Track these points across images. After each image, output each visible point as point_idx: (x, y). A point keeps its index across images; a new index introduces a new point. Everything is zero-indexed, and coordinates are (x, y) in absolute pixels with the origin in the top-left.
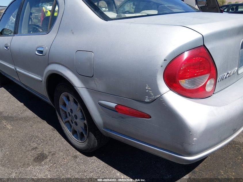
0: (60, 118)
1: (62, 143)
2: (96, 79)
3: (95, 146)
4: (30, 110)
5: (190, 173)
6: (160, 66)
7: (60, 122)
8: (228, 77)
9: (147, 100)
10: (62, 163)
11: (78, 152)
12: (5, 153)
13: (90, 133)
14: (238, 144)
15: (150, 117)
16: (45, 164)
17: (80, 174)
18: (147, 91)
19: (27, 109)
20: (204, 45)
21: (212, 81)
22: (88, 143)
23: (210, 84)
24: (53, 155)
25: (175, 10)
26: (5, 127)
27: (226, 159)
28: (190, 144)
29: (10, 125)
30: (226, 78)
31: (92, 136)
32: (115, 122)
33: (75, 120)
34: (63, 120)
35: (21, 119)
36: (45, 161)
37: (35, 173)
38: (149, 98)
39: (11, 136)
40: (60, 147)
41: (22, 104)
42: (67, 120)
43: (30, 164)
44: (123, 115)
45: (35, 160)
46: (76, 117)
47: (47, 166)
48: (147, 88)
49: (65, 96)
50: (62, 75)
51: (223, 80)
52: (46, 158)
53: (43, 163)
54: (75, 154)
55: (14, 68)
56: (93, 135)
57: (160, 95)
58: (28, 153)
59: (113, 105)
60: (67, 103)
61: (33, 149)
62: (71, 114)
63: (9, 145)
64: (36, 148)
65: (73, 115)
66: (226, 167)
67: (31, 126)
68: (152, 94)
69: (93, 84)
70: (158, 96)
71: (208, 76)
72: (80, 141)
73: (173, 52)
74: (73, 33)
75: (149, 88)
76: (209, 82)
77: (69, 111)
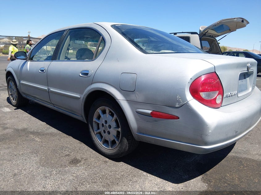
0: (92, 130)
1: (91, 153)
2: (137, 92)
3: (126, 150)
4: (53, 128)
5: (203, 175)
6: (188, 82)
7: (91, 134)
8: (231, 96)
9: (177, 106)
10: (95, 165)
11: (107, 159)
12: (41, 157)
13: (124, 138)
14: (240, 158)
15: (179, 118)
16: (81, 165)
17: (113, 173)
18: (178, 99)
19: (50, 127)
20: (215, 72)
21: (220, 96)
22: (120, 147)
23: (219, 98)
24: (85, 160)
25: (191, 51)
26: (33, 139)
27: (231, 167)
28: (206, 135)
29: (38, 138)
30: (229, 96)
31: (125, 141)
32: (149, 125)
33: (109, 129)
34: (95, 132)
35: (47, 134)
36: (80, 164)
37: (73, 172)
38: (178, 105)
39: (42, 146)
40: (90, 155)
41: (44, 123)
42: (98, 131)
43: (67, 165)
44: (157, 119)
45: (70, 163)
46: (110, 127)
47: (83, 167)
48: (178, 97)
49: (101, 110)
50: (106, 91)
51: (227, 97)
52: (80, 162)
53: (78, 165)
54: (104, 160)
55: (47, 89)
56: (126, 139)
57: (187, 102)
58: (62, 158)
59: (150, 112)
60: (102, 116)
61: (67, 155)
62: (104, 124)
63: (43, 153)
64: (69, 155)
65: (107, 125)
66: (231, 172)
67: (59, 140)
68: (181, 101)
69: (133, 97)
70: (185, 102)
71: (217, 92)
72: (111, 149)
73: (197, 74)
74: (118, 61)
75: (180, 97)
76: (218, 97)
77: (104, 123)
